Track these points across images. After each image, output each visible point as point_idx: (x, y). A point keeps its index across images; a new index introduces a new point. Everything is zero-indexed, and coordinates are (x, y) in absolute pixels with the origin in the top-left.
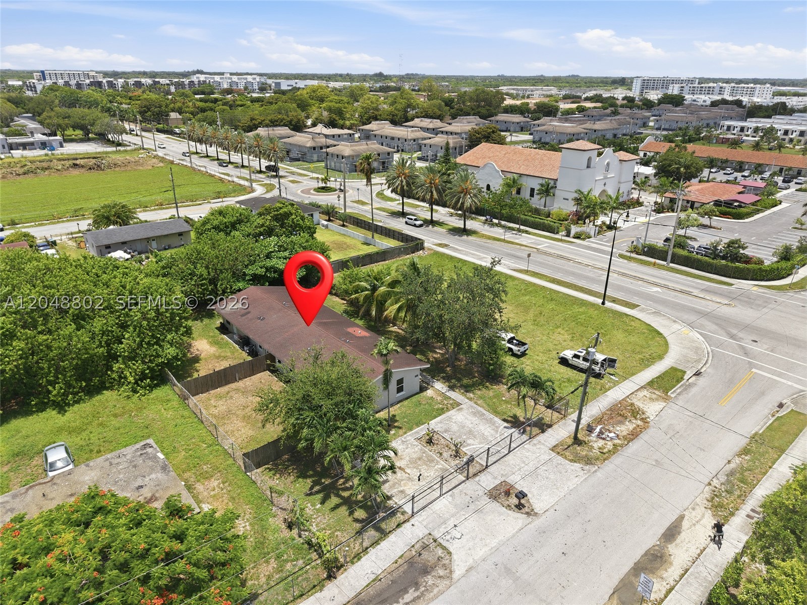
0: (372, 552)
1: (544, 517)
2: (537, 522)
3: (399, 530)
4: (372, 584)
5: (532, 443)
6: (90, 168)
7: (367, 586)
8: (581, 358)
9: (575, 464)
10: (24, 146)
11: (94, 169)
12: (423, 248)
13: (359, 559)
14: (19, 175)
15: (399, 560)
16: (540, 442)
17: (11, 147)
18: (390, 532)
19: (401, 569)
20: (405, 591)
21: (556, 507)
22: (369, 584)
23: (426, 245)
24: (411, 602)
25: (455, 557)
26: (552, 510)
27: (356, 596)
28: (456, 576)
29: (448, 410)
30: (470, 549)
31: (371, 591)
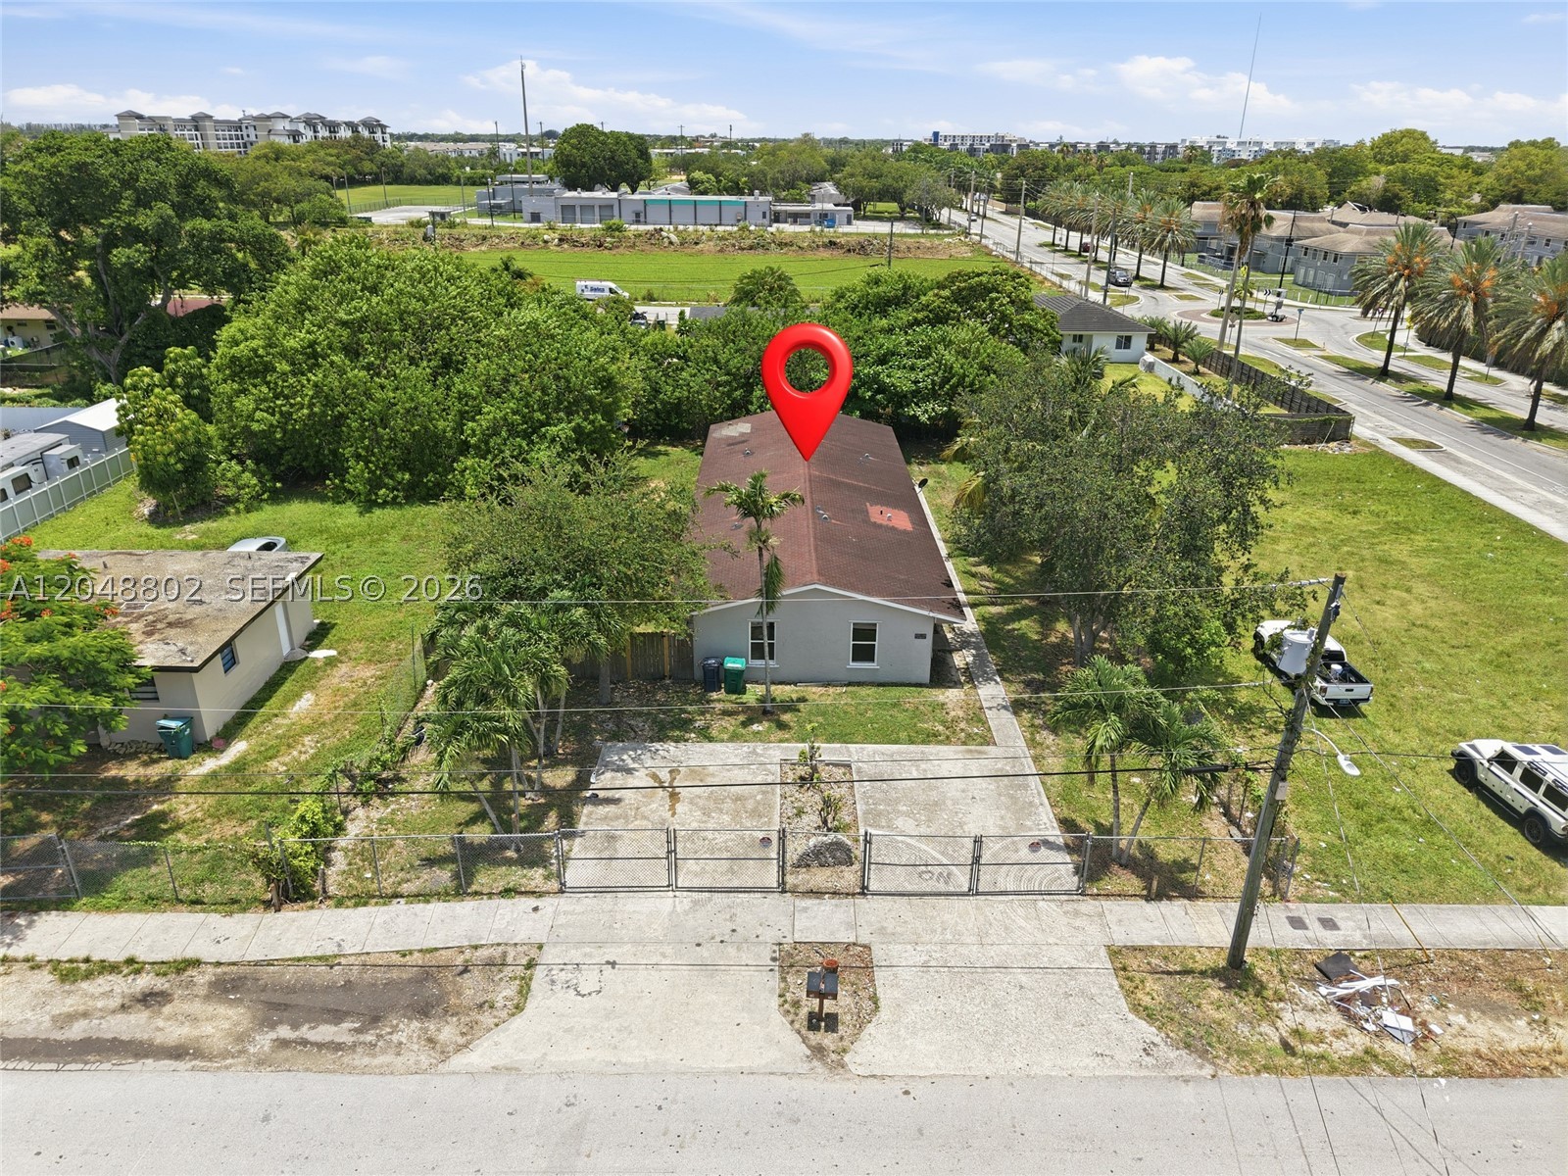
0: (399, 907)
1: (851, 1086)
2: (819, 1088)
3: (497, 901)
4: (315, 962)
5: (1069, 907)
6: (849, 251)
7: (299, 960)
8: (1518, 771)
9: (1143, 1025)
10: (795, 218)
11: (854, 250)
12: (1347, 439)
13: (356, 905)
14: (743, 249)
15: (416, 955)
16: (1102, 915)
17: (777, 218)
18: (476, 893)
19: (395, 974)
20: (336, 1016)
21: (919, 1089)
22: (305, 958)
23: (1357, 429)
24: (312, 1044)
25: (518, 1022)
26: (897, 1087)
27: (257, 964)
28: (458, 1061)
29: (947, 741)
30: (568, 1031)
31: (290, 974)
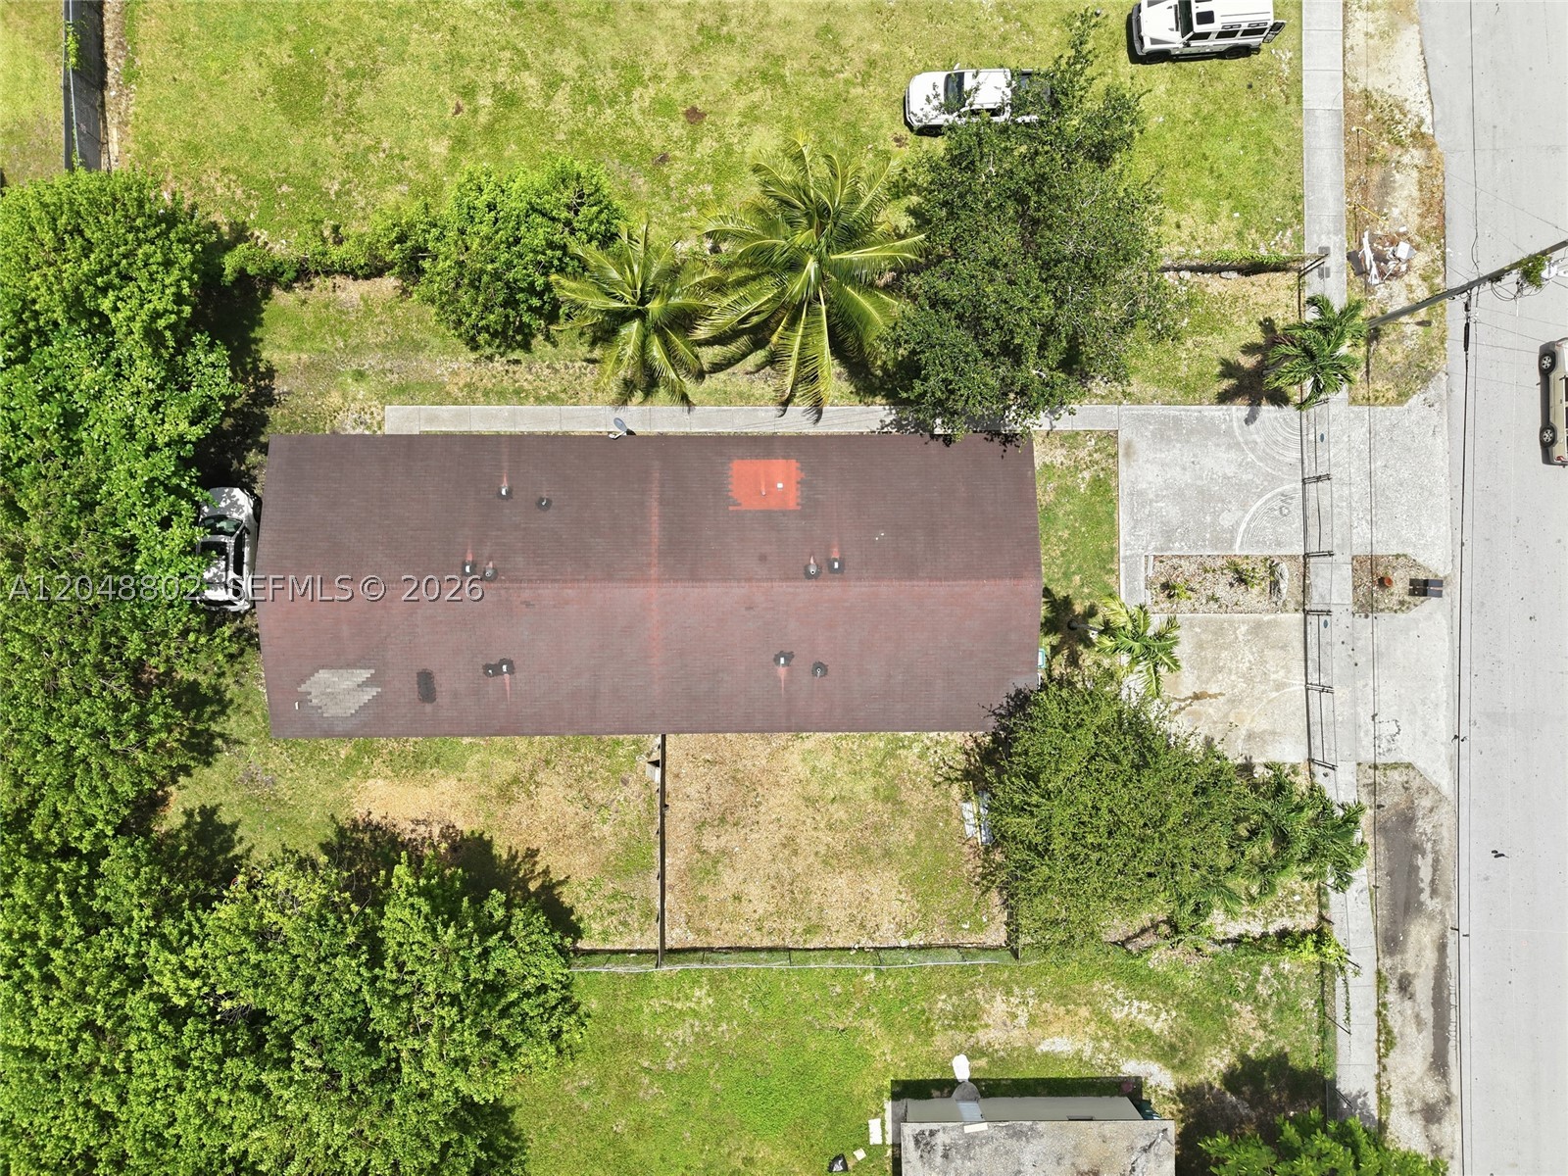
4: (1373, 902)
9: (1411, 402)
20: (1414, 869)
22: (1371, 906)
24: (1434, 875)
25: (1419, 764)
28: (1446, 790)
29: (1109, 472)
30: (1424, 734)
31: (1383, 912)
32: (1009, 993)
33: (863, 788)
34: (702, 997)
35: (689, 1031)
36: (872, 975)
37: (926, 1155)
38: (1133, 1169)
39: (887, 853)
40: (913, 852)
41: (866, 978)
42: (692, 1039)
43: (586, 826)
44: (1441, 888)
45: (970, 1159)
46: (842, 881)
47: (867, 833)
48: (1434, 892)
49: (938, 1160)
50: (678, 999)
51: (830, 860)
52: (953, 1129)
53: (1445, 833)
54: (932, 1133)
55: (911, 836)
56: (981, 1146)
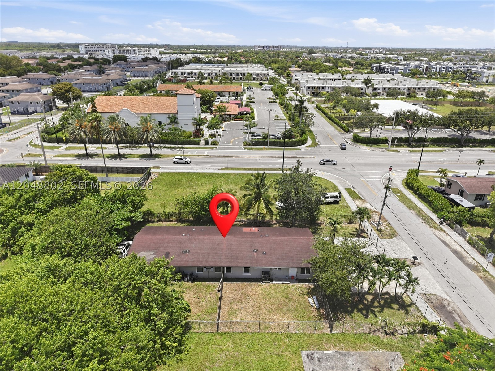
19: (439, 312)
20: (453, 318)
24: (461, 319)
25: (437, 294)
28: (450, 300)
32: (335, 346)
33: (279, 295)
34: (229, 345)
35: (224, 355)
36: (287, 340)
37: (311, 360)
38: (391, 367)
39: (288, 310)
40: (296, 310)
41: (285, 341)
42: (225, 357)
43: (198, 302)
44: (465, 322)
45: (328, 362)
46: (275, 317)
47: (282, 305)
48: (464, 323)
49: (317, 362)
50: (221, 345)
51: (270, 311)
52: (320, 352)
53: (456, 309)
54: (312, 354)
55: (295, 306)
56: (331, 358)
